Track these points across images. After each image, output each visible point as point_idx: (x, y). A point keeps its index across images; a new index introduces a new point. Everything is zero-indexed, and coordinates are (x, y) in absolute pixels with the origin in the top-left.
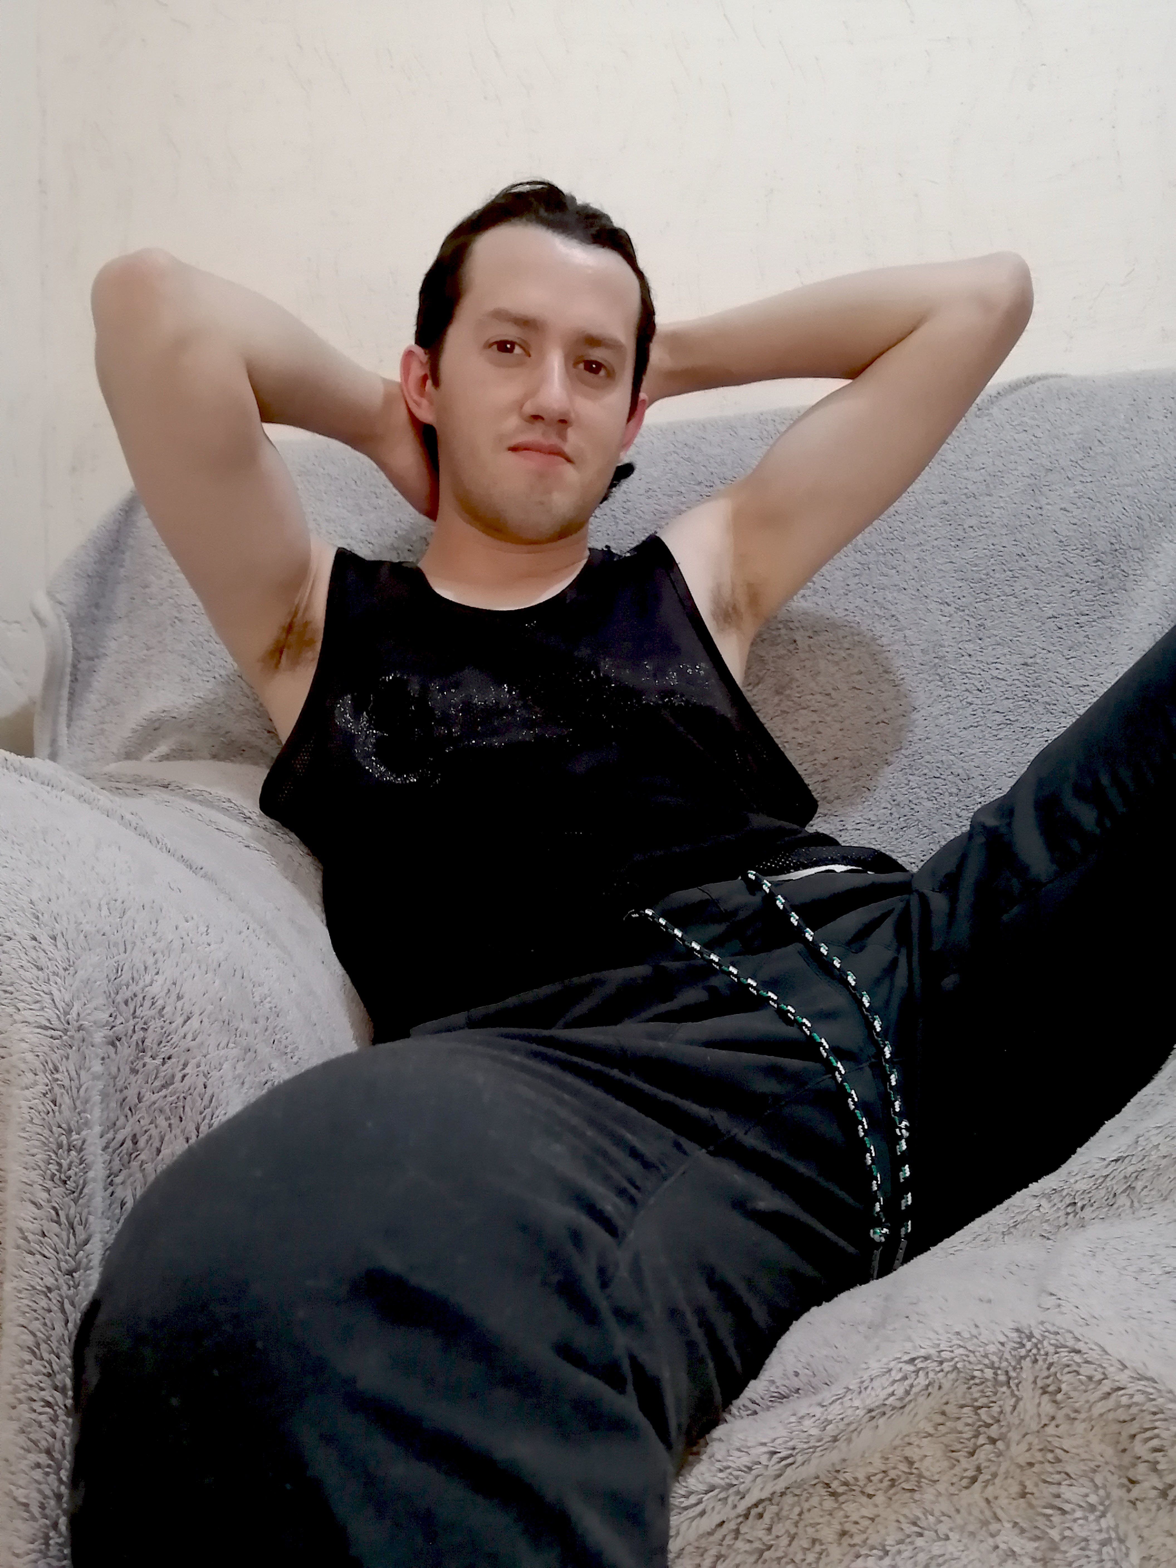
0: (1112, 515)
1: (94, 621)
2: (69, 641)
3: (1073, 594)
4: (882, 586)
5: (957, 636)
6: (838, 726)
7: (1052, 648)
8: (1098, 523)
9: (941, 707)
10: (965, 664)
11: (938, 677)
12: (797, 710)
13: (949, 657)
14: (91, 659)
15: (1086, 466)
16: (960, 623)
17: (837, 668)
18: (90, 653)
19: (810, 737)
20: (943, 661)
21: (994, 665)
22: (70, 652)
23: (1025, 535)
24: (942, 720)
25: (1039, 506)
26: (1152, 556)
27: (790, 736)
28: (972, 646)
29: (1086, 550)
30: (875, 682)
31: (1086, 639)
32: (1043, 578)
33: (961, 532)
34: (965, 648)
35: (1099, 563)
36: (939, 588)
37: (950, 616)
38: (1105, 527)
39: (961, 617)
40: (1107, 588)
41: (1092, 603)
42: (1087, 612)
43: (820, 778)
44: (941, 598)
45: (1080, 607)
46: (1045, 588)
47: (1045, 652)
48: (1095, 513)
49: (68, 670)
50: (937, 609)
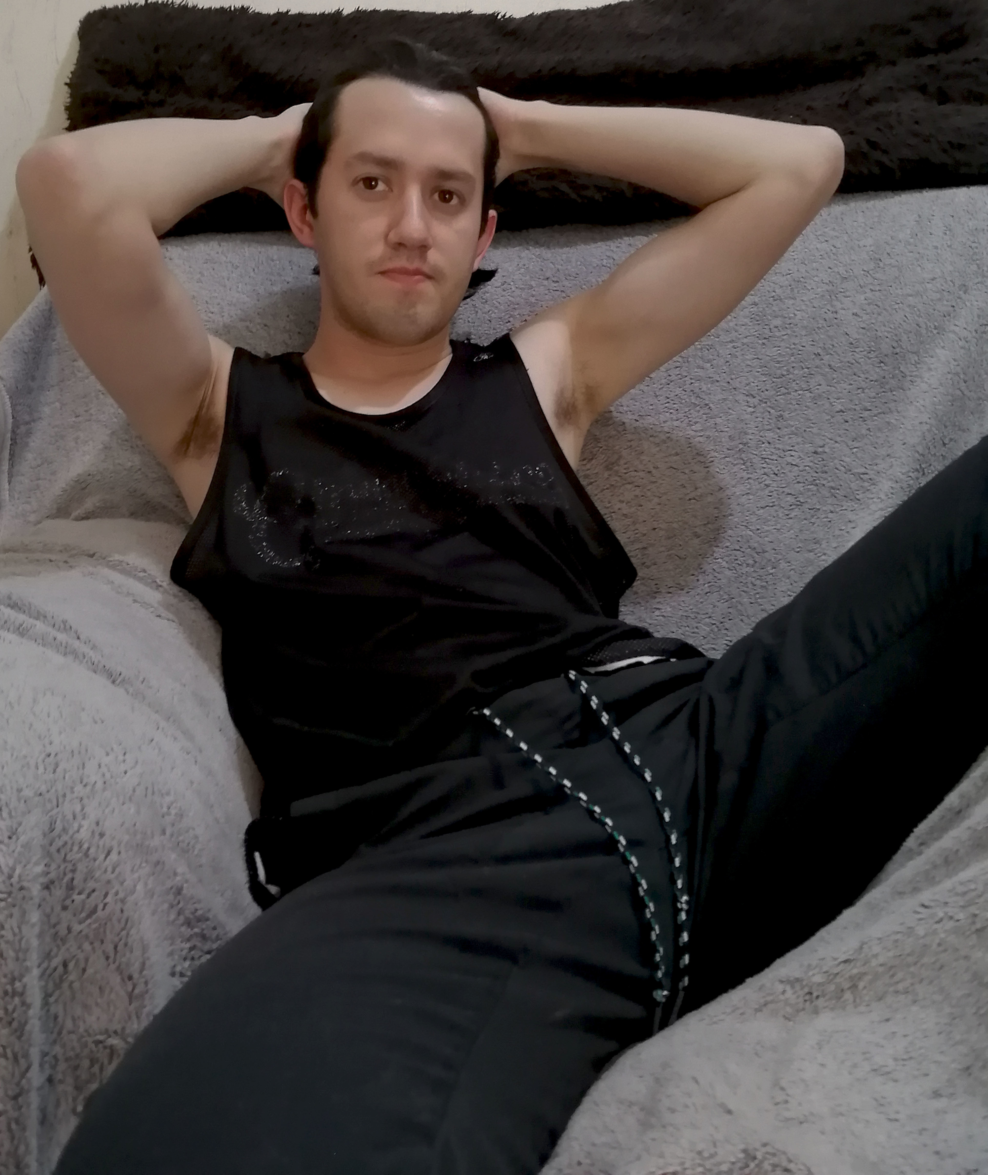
0: (895, 322)
1: (30, 391)
2: (9, 410)
3: (859, 391)
4: (700, 378)
5: (760, 425)
6: (656, 500)
7: (838, 439)
8: (883, 328)
9: (742, 488)
10: (765, 451)
11: (742, 462)
12: (623, 485)
13: (752, 443)
14: (27, 423)
15: (877, 276)
16: (763, 413)
17: (658, 449)
18: (27, 418)
19: (633, 509)
20: (746, 447)
21: (788, 452)
22: (10, 420)
23: (822, 336)
24: (743, 499)
25: (834, 310)
26: (926, 359)
27: (616, 508)
28: (772, 434)
29: (872, 352)
30: (689, 463)
31: (868, 432)
32: (835, 376)
33: (767, 331)
34: (765, 436)
35: (882, 365)
36: (747, 382)
37: (755, 407)
38: (888, 332)
39: (764, 408)
40: (887, 387)
41: (874, 400)
42: (869, 408)
43: (640, 546)
44: (748, 391)
45: (863, 403)
46: (836, 385)
47: (833, 442)
48: (880, 318)
49: (9, 435)
50: (744, 401)
